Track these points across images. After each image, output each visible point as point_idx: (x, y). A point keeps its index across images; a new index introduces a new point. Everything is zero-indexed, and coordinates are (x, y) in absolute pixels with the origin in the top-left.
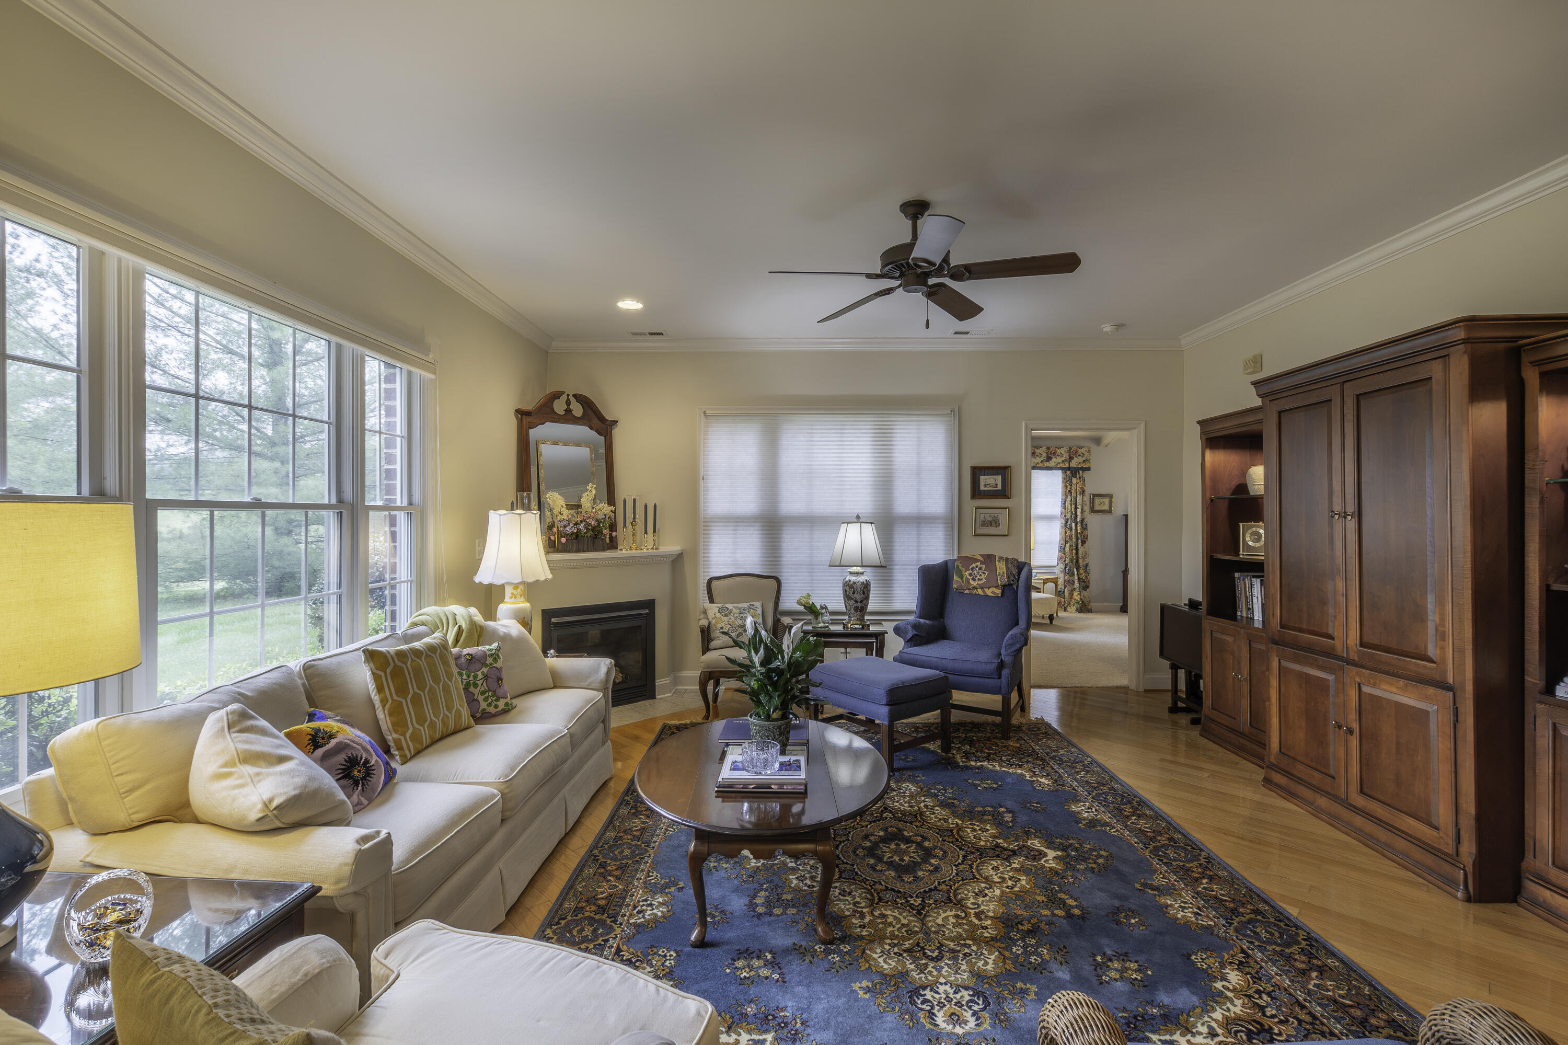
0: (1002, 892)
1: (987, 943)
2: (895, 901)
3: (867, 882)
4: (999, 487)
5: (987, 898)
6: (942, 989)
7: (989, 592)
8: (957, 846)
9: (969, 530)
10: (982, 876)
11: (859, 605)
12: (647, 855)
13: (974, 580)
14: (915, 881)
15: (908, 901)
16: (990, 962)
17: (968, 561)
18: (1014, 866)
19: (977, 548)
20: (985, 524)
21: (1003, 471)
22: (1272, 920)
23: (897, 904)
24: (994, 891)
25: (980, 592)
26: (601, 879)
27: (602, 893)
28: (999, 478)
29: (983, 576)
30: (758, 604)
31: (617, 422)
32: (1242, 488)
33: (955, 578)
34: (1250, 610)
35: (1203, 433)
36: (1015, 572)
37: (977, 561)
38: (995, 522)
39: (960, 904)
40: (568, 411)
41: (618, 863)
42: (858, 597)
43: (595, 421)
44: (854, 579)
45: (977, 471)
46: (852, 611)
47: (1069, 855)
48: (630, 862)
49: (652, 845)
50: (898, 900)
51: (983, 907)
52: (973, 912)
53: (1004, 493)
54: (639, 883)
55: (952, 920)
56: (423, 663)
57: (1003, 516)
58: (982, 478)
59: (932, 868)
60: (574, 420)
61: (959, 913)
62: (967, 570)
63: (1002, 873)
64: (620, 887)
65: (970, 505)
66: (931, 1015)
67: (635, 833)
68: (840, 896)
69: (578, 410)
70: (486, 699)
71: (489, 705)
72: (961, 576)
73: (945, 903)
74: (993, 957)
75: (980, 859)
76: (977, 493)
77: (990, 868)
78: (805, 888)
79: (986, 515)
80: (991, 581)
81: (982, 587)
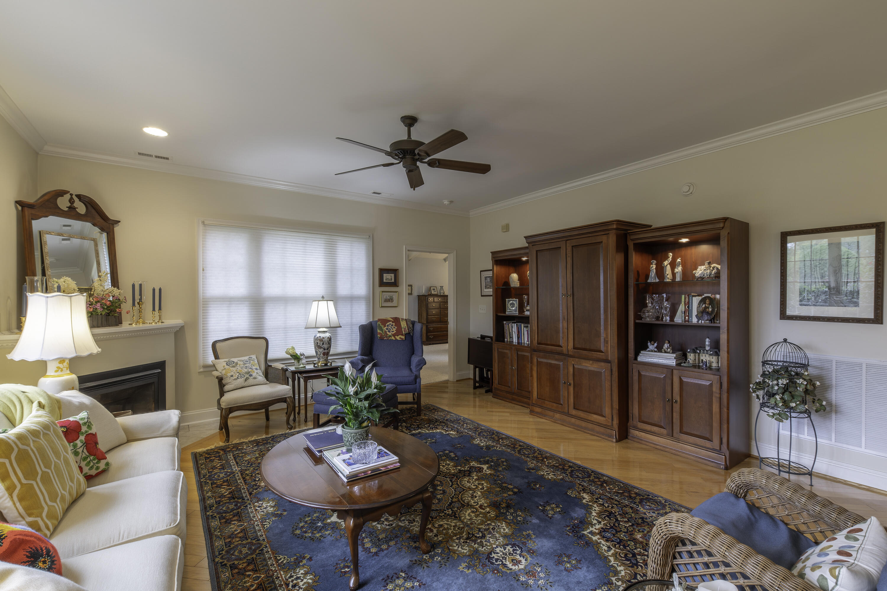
0: (481, 492)
1: (496, 519)
2: (440, 515)
3: (418, 511)
4: (393, 281)
5: (477, 498)
6: (498, 550)
7: (398, 338)
8: (443, 476)
9: (377, 305)
10: (466, 487)
11: (326, 351)
12: (263, 546)
13: (389, 332)
14: (439, 501)
15: (445, 513)
16: (505, 528)
17: (384, 322)
18: (475, 477)
19: (388, 314)
20: (386, 300)
21: (395, 271)
22: (577, 468)
23: (442, 517)
24: (478, 493)
25: (393, 338)
26: (242, 577)
27: (252, 586)
28: (393, 275)
29: (394, 330)
30: (254, 357)
31: (119, 222)
32: (507, 283)
33: (378, 331)
34: (511, 337)
35: (493, 258)
36: (411, 326)
37: (390, 321)
38: (391, 300)
39: (468, 505)
40: (72, 208)
41: (245, 561)
42: (326, 346)
43: (99, 219)
44: (322, 335)
45: (382, 271)
46: (322, 355)
47: (491, 465)
48: (254, 556)
49: (261, 538)
50: (440, 514)
51: (480, 503)
52: (477, 507)
53: (395, 284)
54: (275, 567)
55: (473, 515)
56: (43, 442)
57: (395, 296)
58: (385, 275)
59: (441, 492)
60: (78, 217)
61: (472, 510)
62: (385, 326)
63: (473, 483)
64: (263, 576)
65: (379, 290)
66: (505, 565)
67: (239, 535)
68: (410, 524)
69: (81, 209)
70: (88, 464)
71: (92, 468)
72: (382, 330)
73: (463, 507)
74: (504, 525)
75: (458, 479)
76: (382, 284)
77: (466, 482)
78: (387, 527)
79: (387, 295)
80: (399, 332)
81: (394, 335)
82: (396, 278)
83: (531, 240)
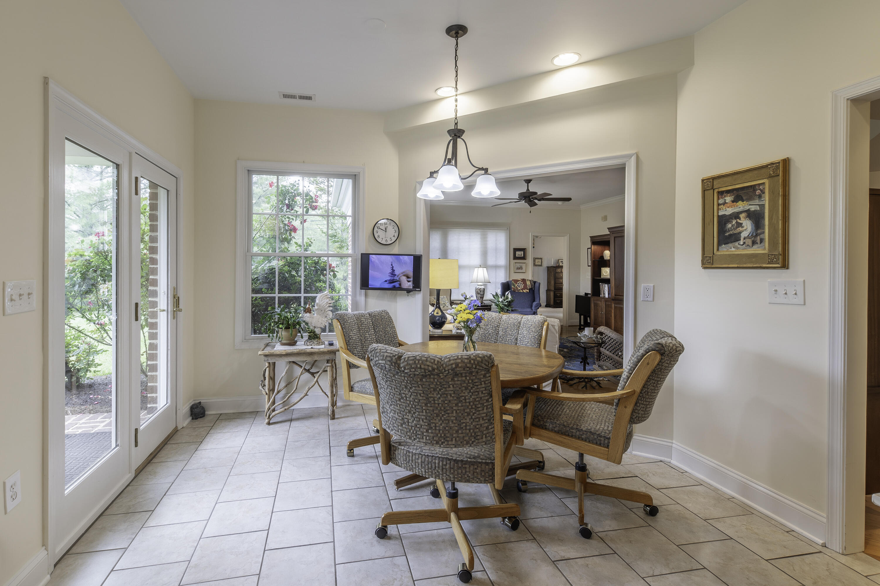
4: (522, 256)
7: (524, 291)
9: (512, 271)
11: (482, 296)
13: (519, 287)
17: (516, 281)
19: (519, 277)
20: (518, 269)
21: (524, 250)
25: (521, 291)
28: (522, 252)
29: (522, 286)
30: (445, 297)
32: (602, 257)
33: (512, 287)
34: (604, 294)
35: (591, 240)
36: (533, 284)
37: (519, 281)
38: (521, 268)
42: (482, 293)
44: (480, 287)
45: (515, 250)
46: (480, 298)
53: (524, 258)
57: (524, 266)
58: (517, 252)
62: (516, 284)
65: (513, 261)
72: (515, 286)
76: (515, 258)
79: (518, 265)
80: (525, 287)
81: (522, 289)
82: (525, 254)
83: (611, 230)
